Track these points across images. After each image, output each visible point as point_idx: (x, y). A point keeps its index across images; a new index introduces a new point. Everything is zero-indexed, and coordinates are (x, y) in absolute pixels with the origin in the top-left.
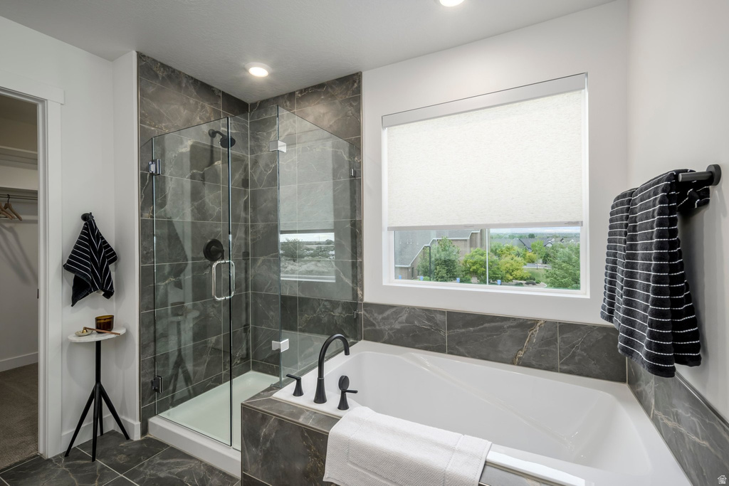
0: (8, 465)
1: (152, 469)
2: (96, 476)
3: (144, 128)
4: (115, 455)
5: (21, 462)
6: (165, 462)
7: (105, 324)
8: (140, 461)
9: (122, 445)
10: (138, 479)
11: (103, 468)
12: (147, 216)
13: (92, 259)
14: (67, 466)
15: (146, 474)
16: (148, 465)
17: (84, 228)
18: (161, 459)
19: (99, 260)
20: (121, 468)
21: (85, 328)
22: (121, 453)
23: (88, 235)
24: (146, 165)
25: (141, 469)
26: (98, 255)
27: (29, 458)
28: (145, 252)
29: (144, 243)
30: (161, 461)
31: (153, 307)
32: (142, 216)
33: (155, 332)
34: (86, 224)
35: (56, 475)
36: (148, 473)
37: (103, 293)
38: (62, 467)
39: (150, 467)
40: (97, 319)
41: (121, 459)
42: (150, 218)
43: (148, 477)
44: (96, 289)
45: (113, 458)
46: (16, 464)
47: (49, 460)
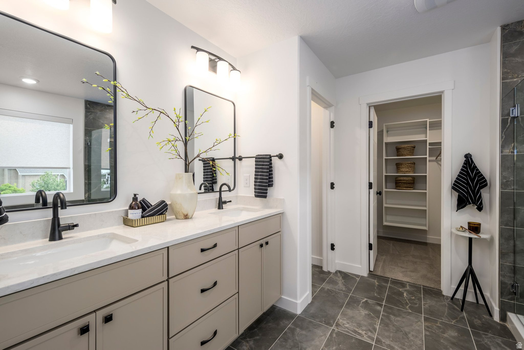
0: (428, 286)
1: (490, 342)
2: (457, 318)
3: (506, 82)
4: (476, 318)
5: (433, 288)
6: (503, 345)
7: (475, 228)
8: (488, 332)
9: (484, 316)
10: (477, 339)
11: (463, 318)
12: (507, 152)
13: (468, 184)
14: (448, 304)
15: (483, 340)
16: (490, 338)
17: (464, 163)
18: (501, 342)
19: (473, 184)
20: (472, 326)
21: (461, 227)
22: (480, 319)
23: (466, 168)
24: (506, 112)
25: (484, 336)
26: (472, 181)
27: (436, 289)
28: (505, 181)
29: (504, 174)
30: (501, 343)
31: (512, 225)
32: (502, 152)
33: (514, 246)
34: (465, 161)
35: (441, 303)
36: (486, 341)
37: (476, 207)
38: (446, 302)
39: (490, 340)
40: (469, 223)
41: (477, 322)
42: (510, 154)
43: (483, 342)
44: (470, 204)
45: (473, 318)
46: (431, 288)
47: (444, 296)
